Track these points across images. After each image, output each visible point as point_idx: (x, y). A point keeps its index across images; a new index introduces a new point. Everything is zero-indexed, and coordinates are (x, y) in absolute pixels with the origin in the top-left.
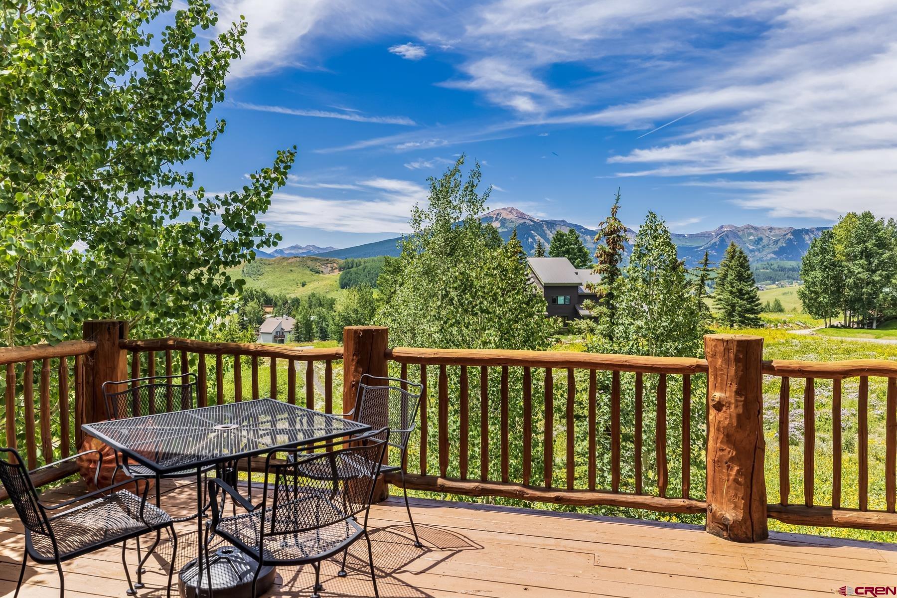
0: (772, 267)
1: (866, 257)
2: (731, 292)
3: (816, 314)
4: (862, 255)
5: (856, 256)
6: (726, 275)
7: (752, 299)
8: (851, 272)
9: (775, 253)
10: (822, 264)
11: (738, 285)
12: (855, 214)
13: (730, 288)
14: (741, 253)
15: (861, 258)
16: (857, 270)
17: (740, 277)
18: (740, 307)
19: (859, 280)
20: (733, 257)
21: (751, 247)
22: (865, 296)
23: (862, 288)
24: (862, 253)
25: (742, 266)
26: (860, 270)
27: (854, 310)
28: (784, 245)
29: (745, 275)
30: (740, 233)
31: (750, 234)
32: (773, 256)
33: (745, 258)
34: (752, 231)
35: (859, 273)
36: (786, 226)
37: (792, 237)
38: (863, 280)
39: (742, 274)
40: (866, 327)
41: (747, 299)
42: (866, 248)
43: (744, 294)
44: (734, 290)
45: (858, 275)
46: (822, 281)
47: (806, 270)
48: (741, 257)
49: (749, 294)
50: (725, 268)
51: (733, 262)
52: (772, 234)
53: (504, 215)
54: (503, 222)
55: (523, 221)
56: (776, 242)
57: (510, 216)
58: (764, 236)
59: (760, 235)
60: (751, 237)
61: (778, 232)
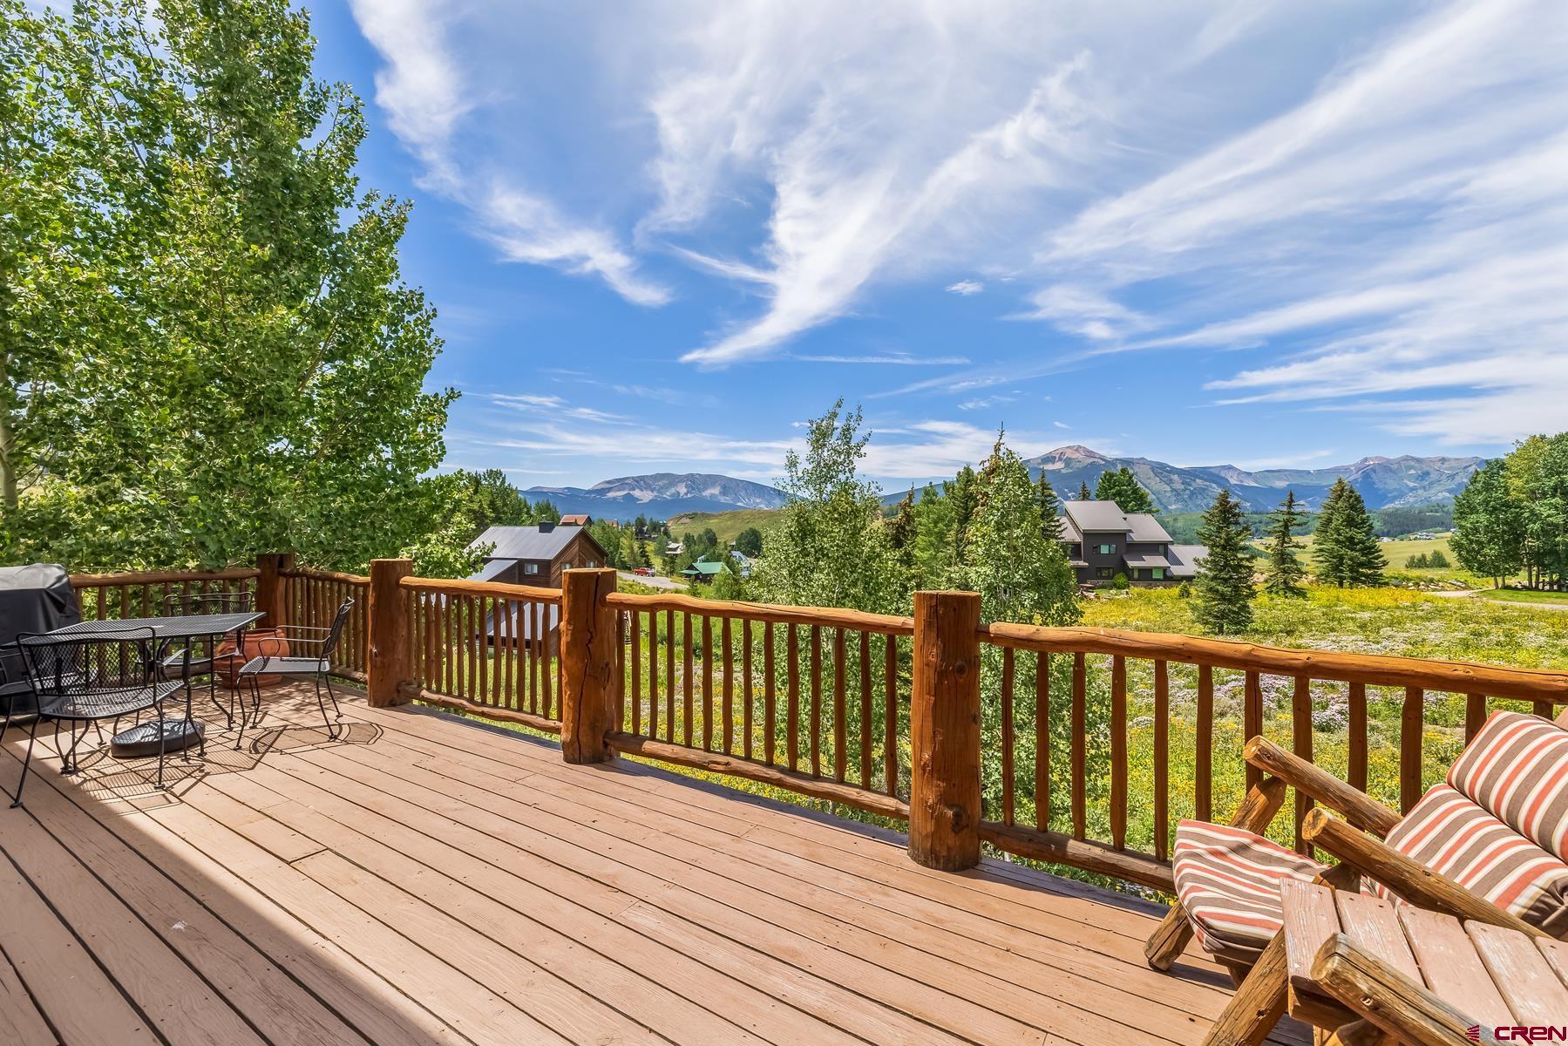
52: (1444, 466)
53: (1069, 454)
54: (1068, 462)
55: (1092, 460)
56: (1452, 477)
57: (1076, 455)
58: (1431, 470)
59: (1426, 469)
60: (1412, 472)
61: (1454, 464)
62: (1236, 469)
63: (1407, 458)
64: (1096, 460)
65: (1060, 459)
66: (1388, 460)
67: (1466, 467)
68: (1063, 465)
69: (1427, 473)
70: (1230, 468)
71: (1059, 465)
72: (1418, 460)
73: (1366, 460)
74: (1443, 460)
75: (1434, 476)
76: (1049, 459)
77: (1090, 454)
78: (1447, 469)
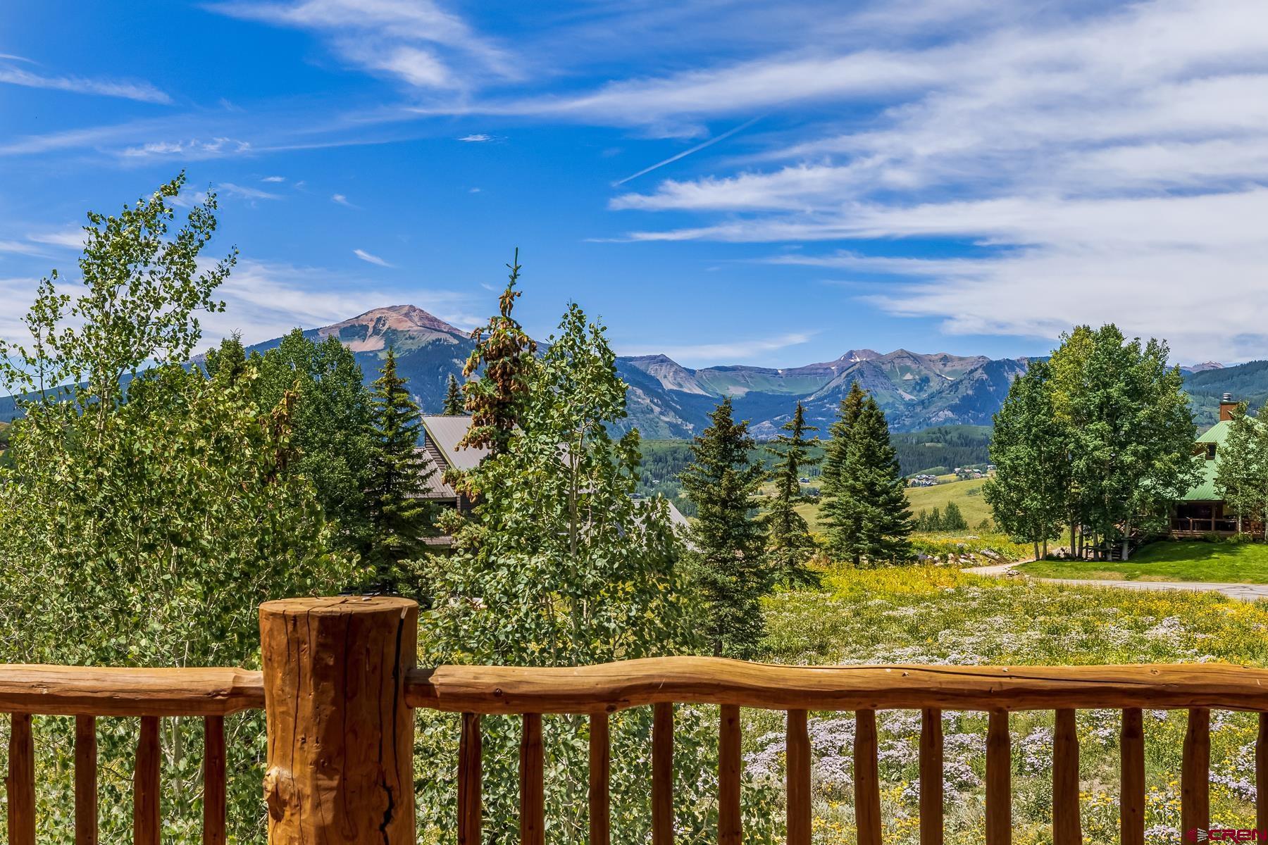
0: (948, 437)
1: (1108, 415)
2: (854, 491)
3: (1018, 531)
4: (1101, 410)
5: (1090, 414)
6: (842, 454)
7: (895, 504)
8: (1081, 447)
9: (953, 409)
10: (1030, 430)
11: (867, 475)
12: (1087, 329)
13: (851, 481)
14: (872, 407)
15: (1100, 419)
16: (1092, 442)
17: (871, 459)
18: (871, 520)
19: (1095, 462)
20: (856, 415)
21: (908, 397)
22: (1107, 496)
23: (1102, 479)
24: (1101, 407)
25: (873, 434)
26: (1098, 442)
27: (1088, 522)
28: (970, 392)
29: (880, 454)
30: (887, 367)
31: (905, 370)
32: (949, 414)
33: (880, 420)
34: (909, 363)
35: (1096, 448)
36: (972, 353)
37: (985, 377)
38: (1103, 463)
39: (874, 453)
40: (1110, 557)
41: (885, 504)
42: (1109, 397)
43: (878, 495)
44: (859, 485)
45: (1097, 453)
46: (1028, 464)
47: (1000, 443)
48: (871, 416)
49: (887, 493)
50: (842, 440)
51: (857, 427)
52: (947, 369)
53: (392, 322)
54: (391, 337)
55: (434, 336)
56: (955, 386)
57: (405, 326)
58: (931, 375)
59: (925, 372)
60: (908, 377)
61: (958, 366)
62: (672, 364)
63: (903, 355)
64: (443, 336)
65: (376, 332)
66: (879, 356)
67: (972, 372)
68: (381, 344)
69: (926, 380)
70: (663, 360)
71: (373, 344)
72: (916, 358)
73: (851, 354)
74: (945, 359)
75: (934, 385)
76: (354, 329)
77: (432, 324)
78: (949, 374)
